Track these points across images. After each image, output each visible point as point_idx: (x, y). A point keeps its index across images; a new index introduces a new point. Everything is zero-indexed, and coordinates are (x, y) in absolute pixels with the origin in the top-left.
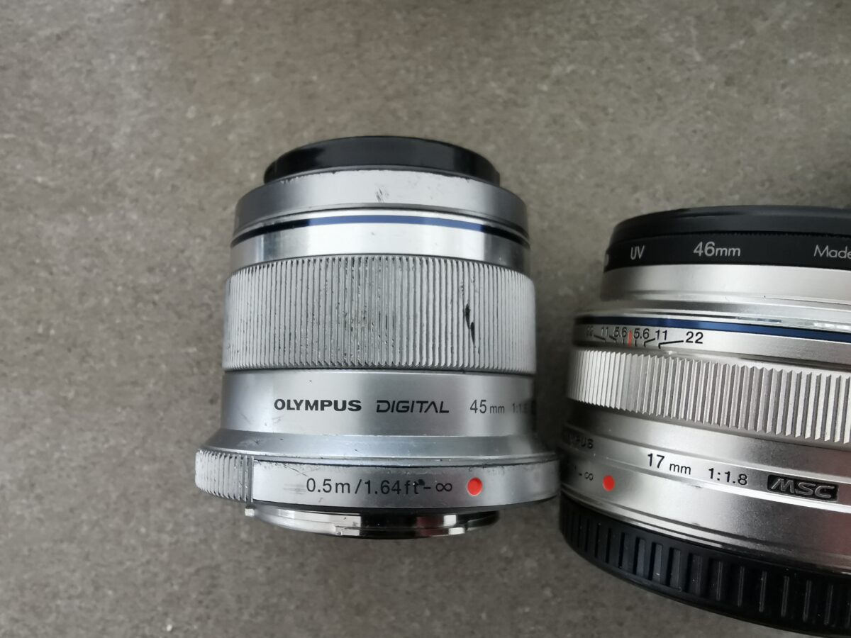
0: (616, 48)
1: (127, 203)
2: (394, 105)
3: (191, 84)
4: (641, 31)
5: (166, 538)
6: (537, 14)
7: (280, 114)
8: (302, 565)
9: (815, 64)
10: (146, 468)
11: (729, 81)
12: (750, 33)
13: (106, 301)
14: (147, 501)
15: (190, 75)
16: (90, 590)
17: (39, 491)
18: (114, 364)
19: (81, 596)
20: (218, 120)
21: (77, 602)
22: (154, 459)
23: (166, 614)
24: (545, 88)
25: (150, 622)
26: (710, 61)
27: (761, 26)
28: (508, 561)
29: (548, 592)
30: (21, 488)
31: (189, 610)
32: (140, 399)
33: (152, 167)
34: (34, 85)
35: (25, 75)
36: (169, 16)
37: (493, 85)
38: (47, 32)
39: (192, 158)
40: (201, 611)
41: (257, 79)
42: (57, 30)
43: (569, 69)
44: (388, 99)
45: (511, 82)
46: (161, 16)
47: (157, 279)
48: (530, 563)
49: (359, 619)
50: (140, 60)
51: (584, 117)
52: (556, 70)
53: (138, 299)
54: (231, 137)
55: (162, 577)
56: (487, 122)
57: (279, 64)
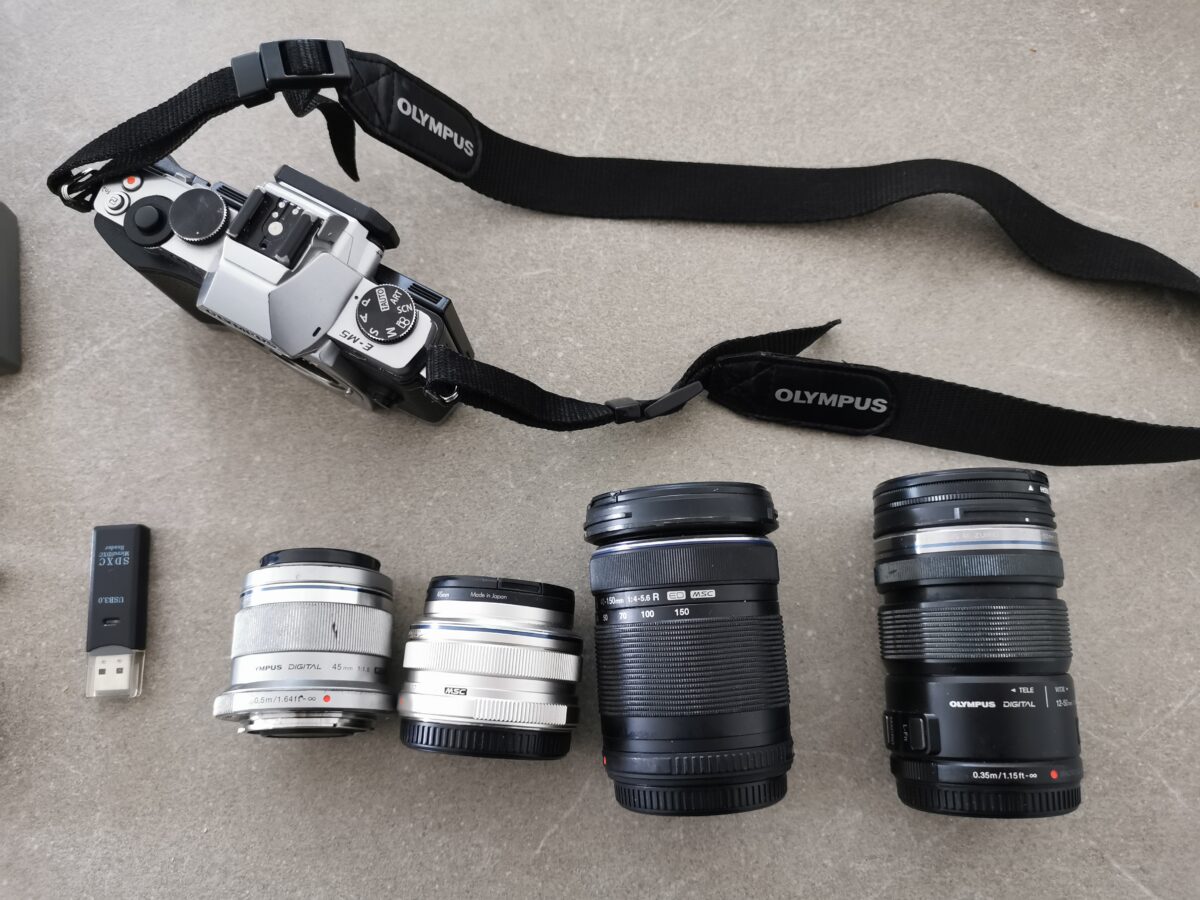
0: (469, 481)
1: (194, 574)
2: (348, 515)
3: (234, 505)
4: (482, 472)
5: (207, 773)
6: (426, 464)
7: (284, 522)
8: (288, 785)
9: (572, 489)
10: (196, 730)
11: (529, 498)
12: (539, 473)
13: (179, 630)
14: (196, 750)
15: (234, 500)
16: (156, 809)
17: (130, 748)
18: (181, 667)
19: (151, 814)
20: (249, 525)
21: (148, 818)
22: (202, 724)
23: (204, 822)
24: (430, 504)
25: (193, 827)
26: (519, 487)
27: (544, 469)
28: (409, 775)
29: (432, 793)
30: (118, 747)
31: (218, 818)
32: (195, 688)
33: (210, 552)
34: (143, 507)
35: (137, 501)
36: (223, 468)
37: (402, 503)
38: (150, 477)
39: (233, 547)
40: (225, 818)
41: (272, 502)
42: (158, 476)
43: (444, 493)
44: (346, 512)
45: (413, 501)
46: (219, 468)
47: (209, 616)
48: (421, 776)
49: (321, 817)
50: (206, 492)
51: (450, 519)
52: (437, 494)
53: (198, 629)
54: (256, 535)
55: (203, 797)
56: (400, 523)
57: (285, 494)
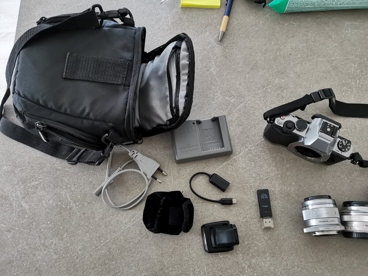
0: (336, 178)
1: (278, 200)
2: (311, 186)
3: (285, 184)
4: (339, 176)
5: (290, 245)
6: (326, 175)
7: (297, 188)
8: (308, 247)
9: (360, 180)
11: (351, 182)
12: (352, 176)
13: (278, 213)
14: (287, 240)
15: (285, 183)
16: (280, 253)
17: (271, 239)
18: (280, 221)
19: (279, 254)
20: (289, 189)
21: (278, 255)
22: (287, 234)
23: (291, 256)
24: (329, 183)
25: (289, 257)
26: (348, 179)
28: (335, 245)
29: (341, 249)
30: (269, 239)
31: (294, 255)
32: (284, 226)
33: (281, 195)
34: (264, 185)
35: (263, 184)
36: (281, 176)
37: (322, 183)
38: (265, 178)
39: (286, 194)
40: (296, 255)
41: (293, 184)
42: (266, 178)
43: (331, 181)
45: (325, 183)
46: (280, 176)
47: (284, 210)
48: (337, 245)
49: (317, 254)
50: (278, 181)
51: (334, 187)
52: (330, 181)
53: (282, 212)
54: (291, 191)
55: (290, 250)
56: (323, 188)
57: (296, 182)
